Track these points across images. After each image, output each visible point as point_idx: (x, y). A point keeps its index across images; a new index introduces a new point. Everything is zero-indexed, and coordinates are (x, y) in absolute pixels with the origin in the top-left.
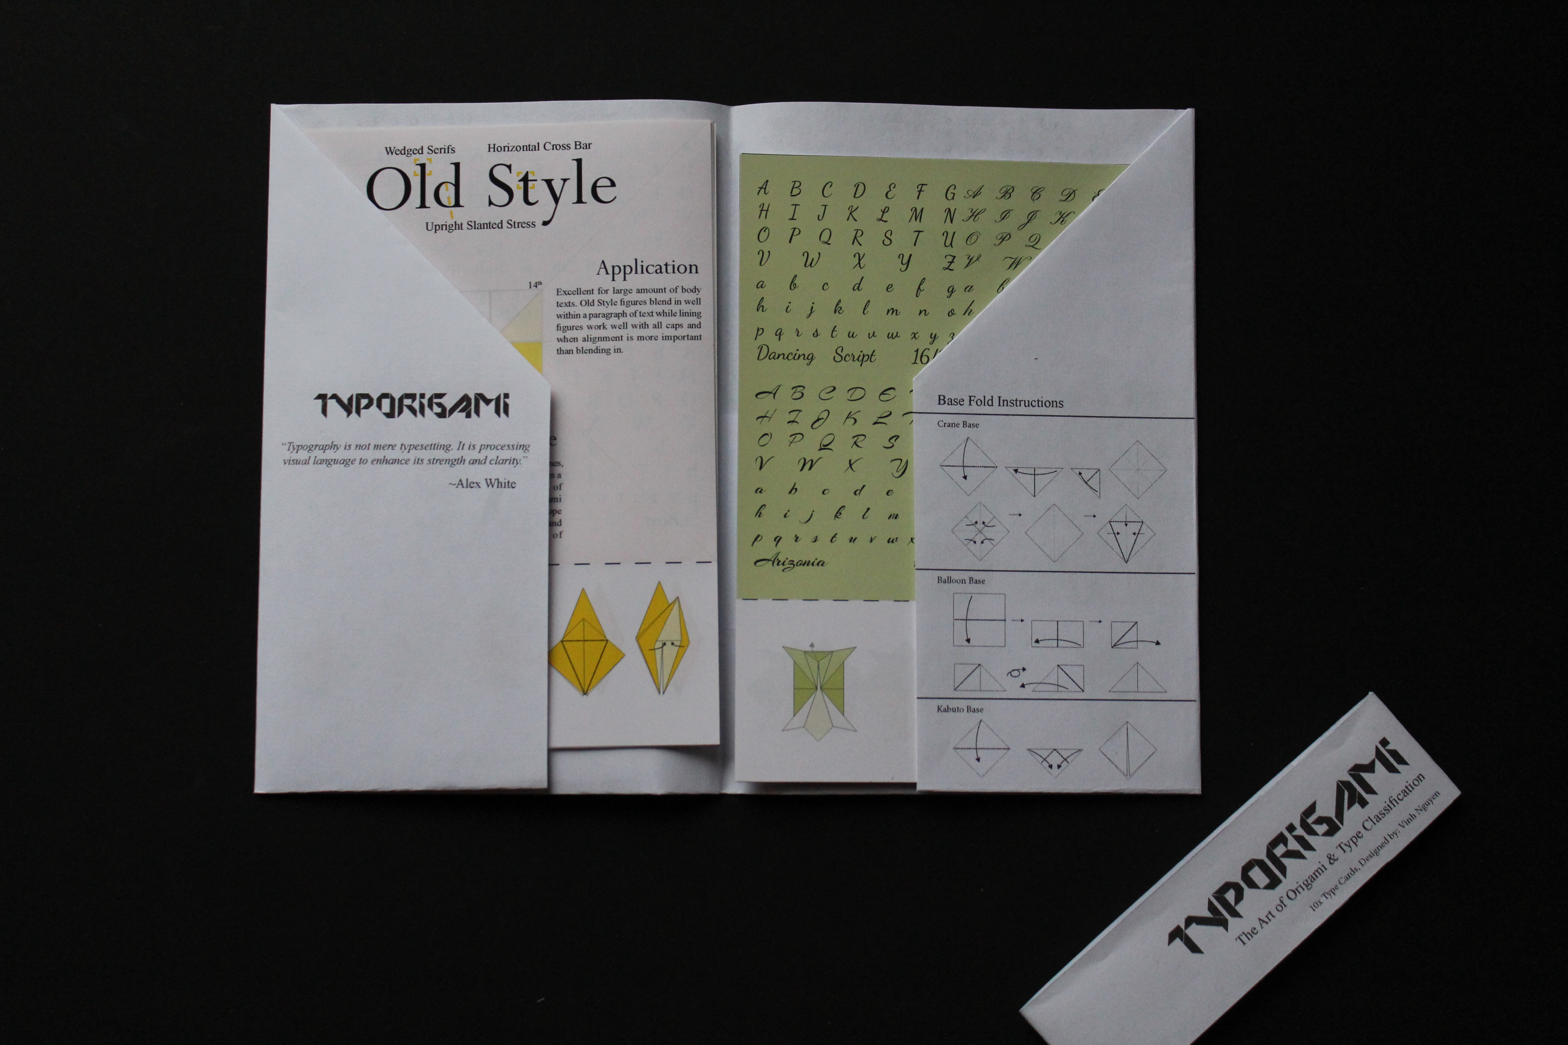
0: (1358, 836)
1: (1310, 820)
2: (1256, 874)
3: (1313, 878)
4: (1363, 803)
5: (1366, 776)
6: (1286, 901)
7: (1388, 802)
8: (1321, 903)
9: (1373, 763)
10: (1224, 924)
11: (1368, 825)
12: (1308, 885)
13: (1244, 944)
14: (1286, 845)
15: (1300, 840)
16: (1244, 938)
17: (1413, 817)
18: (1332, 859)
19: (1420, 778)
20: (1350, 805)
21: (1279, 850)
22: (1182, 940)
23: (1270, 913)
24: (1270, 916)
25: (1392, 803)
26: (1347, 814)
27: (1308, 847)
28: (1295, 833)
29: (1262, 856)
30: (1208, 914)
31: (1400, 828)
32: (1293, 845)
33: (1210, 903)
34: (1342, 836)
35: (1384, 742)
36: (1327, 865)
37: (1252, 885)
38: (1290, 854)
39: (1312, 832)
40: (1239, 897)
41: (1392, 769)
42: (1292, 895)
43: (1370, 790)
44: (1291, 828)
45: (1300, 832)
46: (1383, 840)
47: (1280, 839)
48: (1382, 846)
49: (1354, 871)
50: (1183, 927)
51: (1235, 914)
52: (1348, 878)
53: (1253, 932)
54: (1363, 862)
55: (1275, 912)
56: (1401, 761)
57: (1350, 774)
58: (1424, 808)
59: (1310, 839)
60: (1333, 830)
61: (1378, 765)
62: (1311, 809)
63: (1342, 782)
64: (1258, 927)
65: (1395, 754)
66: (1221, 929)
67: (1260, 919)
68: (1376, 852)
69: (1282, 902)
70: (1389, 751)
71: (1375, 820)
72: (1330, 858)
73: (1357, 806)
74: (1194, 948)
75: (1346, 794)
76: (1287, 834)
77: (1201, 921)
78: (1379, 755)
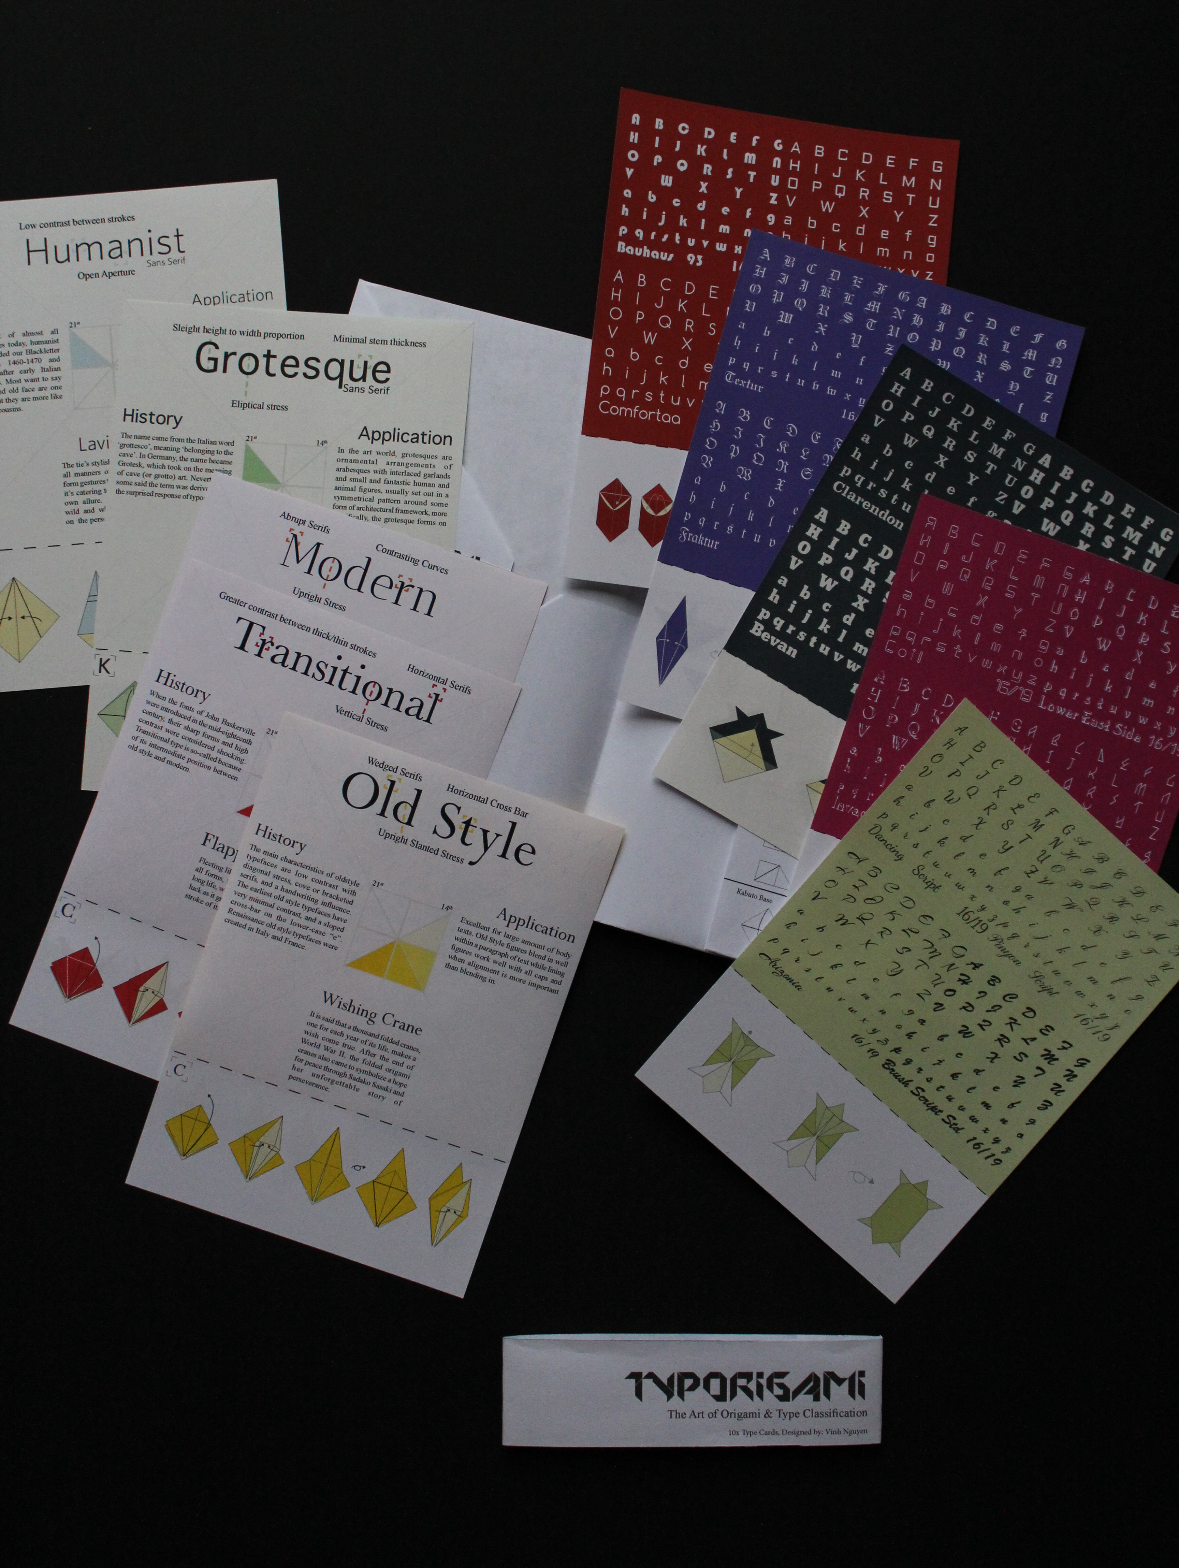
0: (796, 1415)
1: (776, 1380)
2: (715, 1384)
3: (747, 1415)
4: (817, 1398)
5: (833, 1383)
6: (719, 1415)
7: (832, 1411)
8: (738, 1434)
9: (844, 1380)
10: (670, 1395)
11: (808, 1413)
12: (740, 1417)
13: (671, 1417)
14: (748, 1382)
15: (759, 1386)
16: (674, 1414)
17: (839, 1432)
18: (768, 1414)
19: (864, 1413)
20: (807, 1393)
21: (741, 1382)
22: (636, 1382)
23: (703, 1413)
24: (701, 1415)
25: (834, 1413)
26: (801, 1396)
27: (760, 1395)
28: (760, 1380)
29: (729, 1376)
30: (665, 1382)
31: (825, 1432)
32: (753, 1386)
33: (672, 1376)
34: (786, 1406)
35: (862, 1374)
36: (762, 1415)
37: (707, 1387)
38: (745, 1389)
39: (770, 1387)
40: (692, 1388)
41: (852, 1393)
42: (725, 1414)
43: (827, 1394)
44: (760, 1375)
45: (763, 1382)
46: (808, 1430)
47: (748, 1376)
48: (804, 1433)
49: (775, 1433)
50: (644, 1375)
51: (681, 1395)
52: (767, 1433)
53: (683, 1416)
54: (785, 1432)
55: (706, 1415)
56: (862, 1394)
57: (824, 1375)
58: (850, 1433)
59: (766, 1392)
60: (784, 1398)
61: (846, 1384)
62: (782, 1375)
63: (815, 1375)
64: (688, 1415)
65: (862, 1386)
66: (665, 1397)
67: (693, 1411)
68: (797, 1434)
69: (715, 1413)
70: (860, 1382)
71: (814, 1415)
72: (767, 1413)
73: (811, 1397)
74: (639, 1393)
75: (812, 1384)
76: (755, 1376)
77: (658, 1382)
78: (852, 1378)
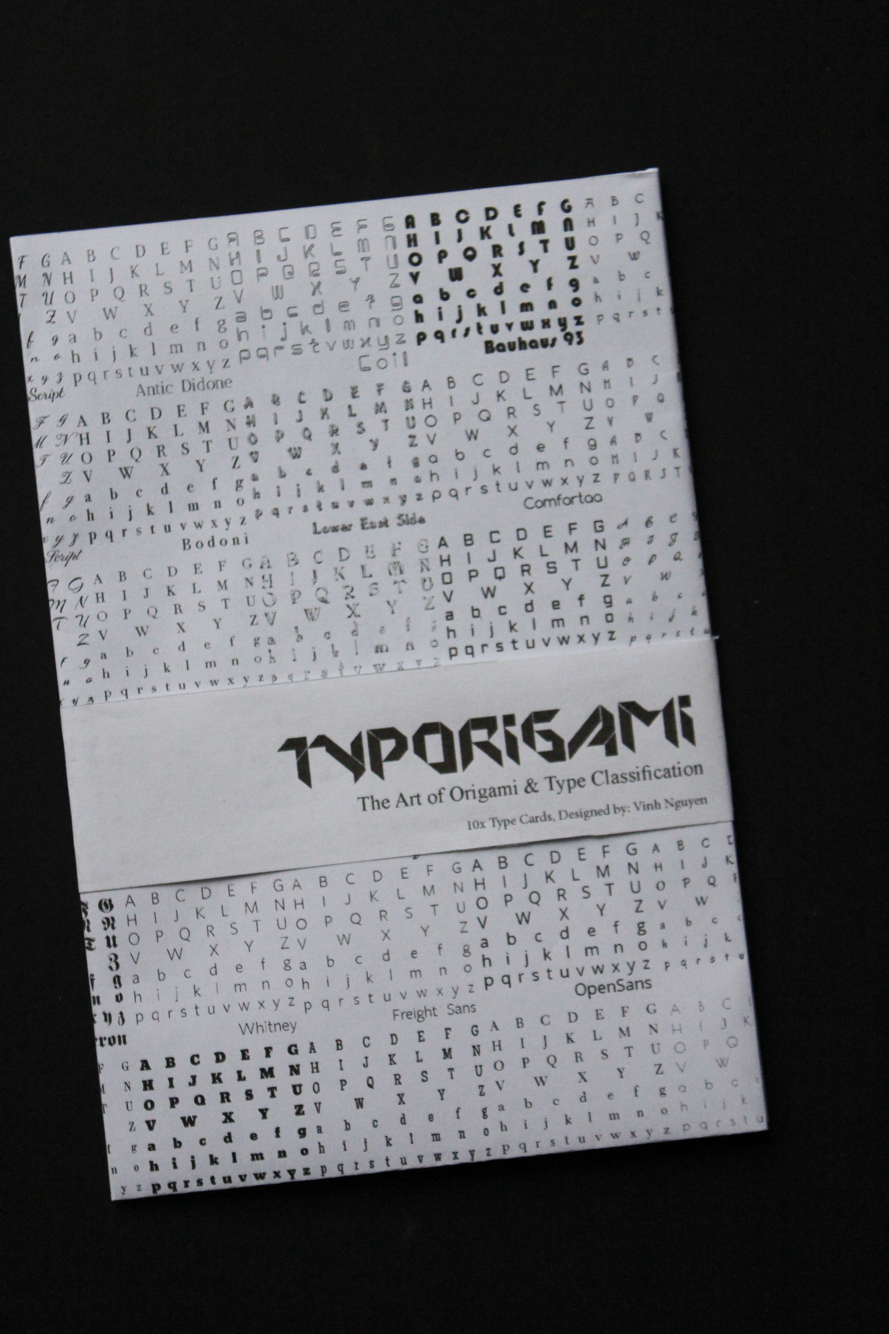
0: (579, 782)
1: (538, 727)
2: (433, 743)
3: (494, 792)
4: (611, 750)
5: (636, 723)
6: (446, 796)
7: (640, 770)
8: (483, 826)
9: (654, 714)
10: (358, 772)
11: (600, 778)
12: (483, 796)
13: (364, 809)
14: (490, 733)
15: (511, 740)
16: (368, 803)
17: (657, 805)
18: (530, 787)
19: (697, 769)
20: (594, 742)
21: (478, 735)
22: (298, 755)
23: (418, 796)
24: (415, 800)
25: (645, 773)
26: (584, 749)
27: (514, 754)
28: (511, 729)
29: (455, 728)
30: (348, 749)
31: (633, 808)
32: (498, 740)
33: (359, 738)
34: (559, 769)
35: (685, 701)
36: (521, 790)
37: (421, 751)
38: (487, 747)
39: (529, 741)
40: (395, 755)
41: (671, 735)
42: (457, 794)
43: (629, 742)
44: (509, 720)
45: (516, 731)
46: (604, 807)
47: (488, 724)
48: (598, 813)
49: (547, 817)
50: (310, 741)
51: (378, 770)
52: (534, 820)
53: (383, 804)
54: (564, 815)
55: (423, 799)
56: (689, 734)
57: (620, 709)
58: (677, 805)
59: (523, 748)
60: (555, 755)
61: (659, 721)
62: (547, 716)
63: (604, 711)
64: (393, 802)
65: (687, 722)
66: (350, 775)
67: (401, 795)
68: (585, 815)
69: (440, 794)
70: (683, 715)
71: (610, 779)
72: (529, 785)
73: (601, 749)
74: (304, 774)
75: (599, 727)
76: (500, 723)
77: (334, 750)
78: (668, 710)
